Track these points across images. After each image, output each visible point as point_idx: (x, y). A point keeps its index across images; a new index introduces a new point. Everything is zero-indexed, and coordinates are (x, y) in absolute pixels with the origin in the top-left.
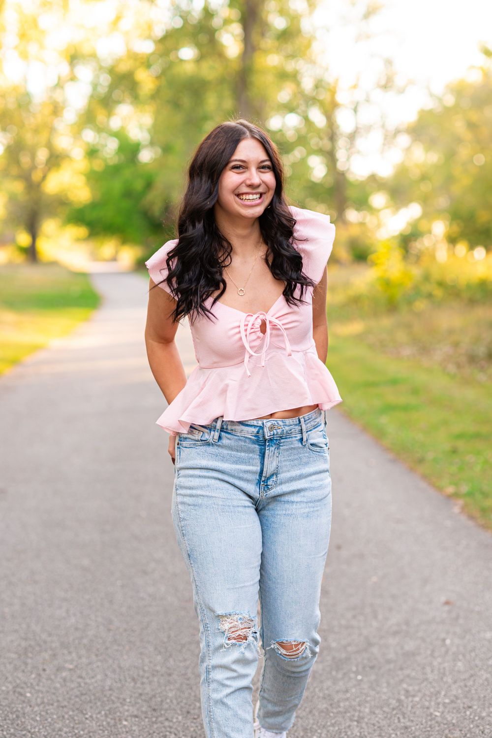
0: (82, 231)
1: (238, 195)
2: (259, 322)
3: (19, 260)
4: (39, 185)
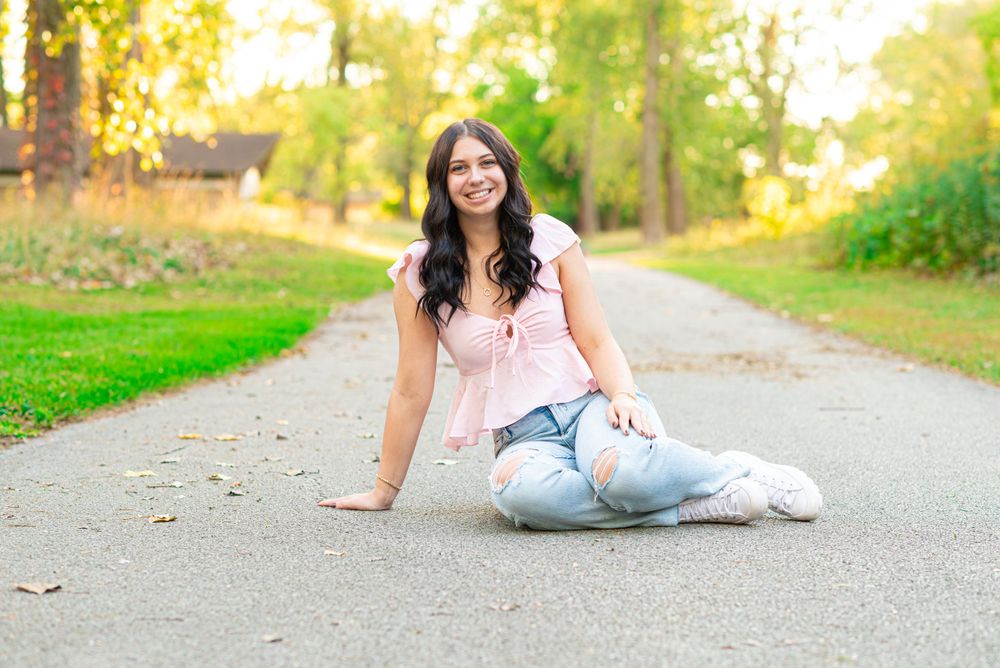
1: (467, 196)
2: (505, 328)
3: (387, 218)
4: (416, 129)
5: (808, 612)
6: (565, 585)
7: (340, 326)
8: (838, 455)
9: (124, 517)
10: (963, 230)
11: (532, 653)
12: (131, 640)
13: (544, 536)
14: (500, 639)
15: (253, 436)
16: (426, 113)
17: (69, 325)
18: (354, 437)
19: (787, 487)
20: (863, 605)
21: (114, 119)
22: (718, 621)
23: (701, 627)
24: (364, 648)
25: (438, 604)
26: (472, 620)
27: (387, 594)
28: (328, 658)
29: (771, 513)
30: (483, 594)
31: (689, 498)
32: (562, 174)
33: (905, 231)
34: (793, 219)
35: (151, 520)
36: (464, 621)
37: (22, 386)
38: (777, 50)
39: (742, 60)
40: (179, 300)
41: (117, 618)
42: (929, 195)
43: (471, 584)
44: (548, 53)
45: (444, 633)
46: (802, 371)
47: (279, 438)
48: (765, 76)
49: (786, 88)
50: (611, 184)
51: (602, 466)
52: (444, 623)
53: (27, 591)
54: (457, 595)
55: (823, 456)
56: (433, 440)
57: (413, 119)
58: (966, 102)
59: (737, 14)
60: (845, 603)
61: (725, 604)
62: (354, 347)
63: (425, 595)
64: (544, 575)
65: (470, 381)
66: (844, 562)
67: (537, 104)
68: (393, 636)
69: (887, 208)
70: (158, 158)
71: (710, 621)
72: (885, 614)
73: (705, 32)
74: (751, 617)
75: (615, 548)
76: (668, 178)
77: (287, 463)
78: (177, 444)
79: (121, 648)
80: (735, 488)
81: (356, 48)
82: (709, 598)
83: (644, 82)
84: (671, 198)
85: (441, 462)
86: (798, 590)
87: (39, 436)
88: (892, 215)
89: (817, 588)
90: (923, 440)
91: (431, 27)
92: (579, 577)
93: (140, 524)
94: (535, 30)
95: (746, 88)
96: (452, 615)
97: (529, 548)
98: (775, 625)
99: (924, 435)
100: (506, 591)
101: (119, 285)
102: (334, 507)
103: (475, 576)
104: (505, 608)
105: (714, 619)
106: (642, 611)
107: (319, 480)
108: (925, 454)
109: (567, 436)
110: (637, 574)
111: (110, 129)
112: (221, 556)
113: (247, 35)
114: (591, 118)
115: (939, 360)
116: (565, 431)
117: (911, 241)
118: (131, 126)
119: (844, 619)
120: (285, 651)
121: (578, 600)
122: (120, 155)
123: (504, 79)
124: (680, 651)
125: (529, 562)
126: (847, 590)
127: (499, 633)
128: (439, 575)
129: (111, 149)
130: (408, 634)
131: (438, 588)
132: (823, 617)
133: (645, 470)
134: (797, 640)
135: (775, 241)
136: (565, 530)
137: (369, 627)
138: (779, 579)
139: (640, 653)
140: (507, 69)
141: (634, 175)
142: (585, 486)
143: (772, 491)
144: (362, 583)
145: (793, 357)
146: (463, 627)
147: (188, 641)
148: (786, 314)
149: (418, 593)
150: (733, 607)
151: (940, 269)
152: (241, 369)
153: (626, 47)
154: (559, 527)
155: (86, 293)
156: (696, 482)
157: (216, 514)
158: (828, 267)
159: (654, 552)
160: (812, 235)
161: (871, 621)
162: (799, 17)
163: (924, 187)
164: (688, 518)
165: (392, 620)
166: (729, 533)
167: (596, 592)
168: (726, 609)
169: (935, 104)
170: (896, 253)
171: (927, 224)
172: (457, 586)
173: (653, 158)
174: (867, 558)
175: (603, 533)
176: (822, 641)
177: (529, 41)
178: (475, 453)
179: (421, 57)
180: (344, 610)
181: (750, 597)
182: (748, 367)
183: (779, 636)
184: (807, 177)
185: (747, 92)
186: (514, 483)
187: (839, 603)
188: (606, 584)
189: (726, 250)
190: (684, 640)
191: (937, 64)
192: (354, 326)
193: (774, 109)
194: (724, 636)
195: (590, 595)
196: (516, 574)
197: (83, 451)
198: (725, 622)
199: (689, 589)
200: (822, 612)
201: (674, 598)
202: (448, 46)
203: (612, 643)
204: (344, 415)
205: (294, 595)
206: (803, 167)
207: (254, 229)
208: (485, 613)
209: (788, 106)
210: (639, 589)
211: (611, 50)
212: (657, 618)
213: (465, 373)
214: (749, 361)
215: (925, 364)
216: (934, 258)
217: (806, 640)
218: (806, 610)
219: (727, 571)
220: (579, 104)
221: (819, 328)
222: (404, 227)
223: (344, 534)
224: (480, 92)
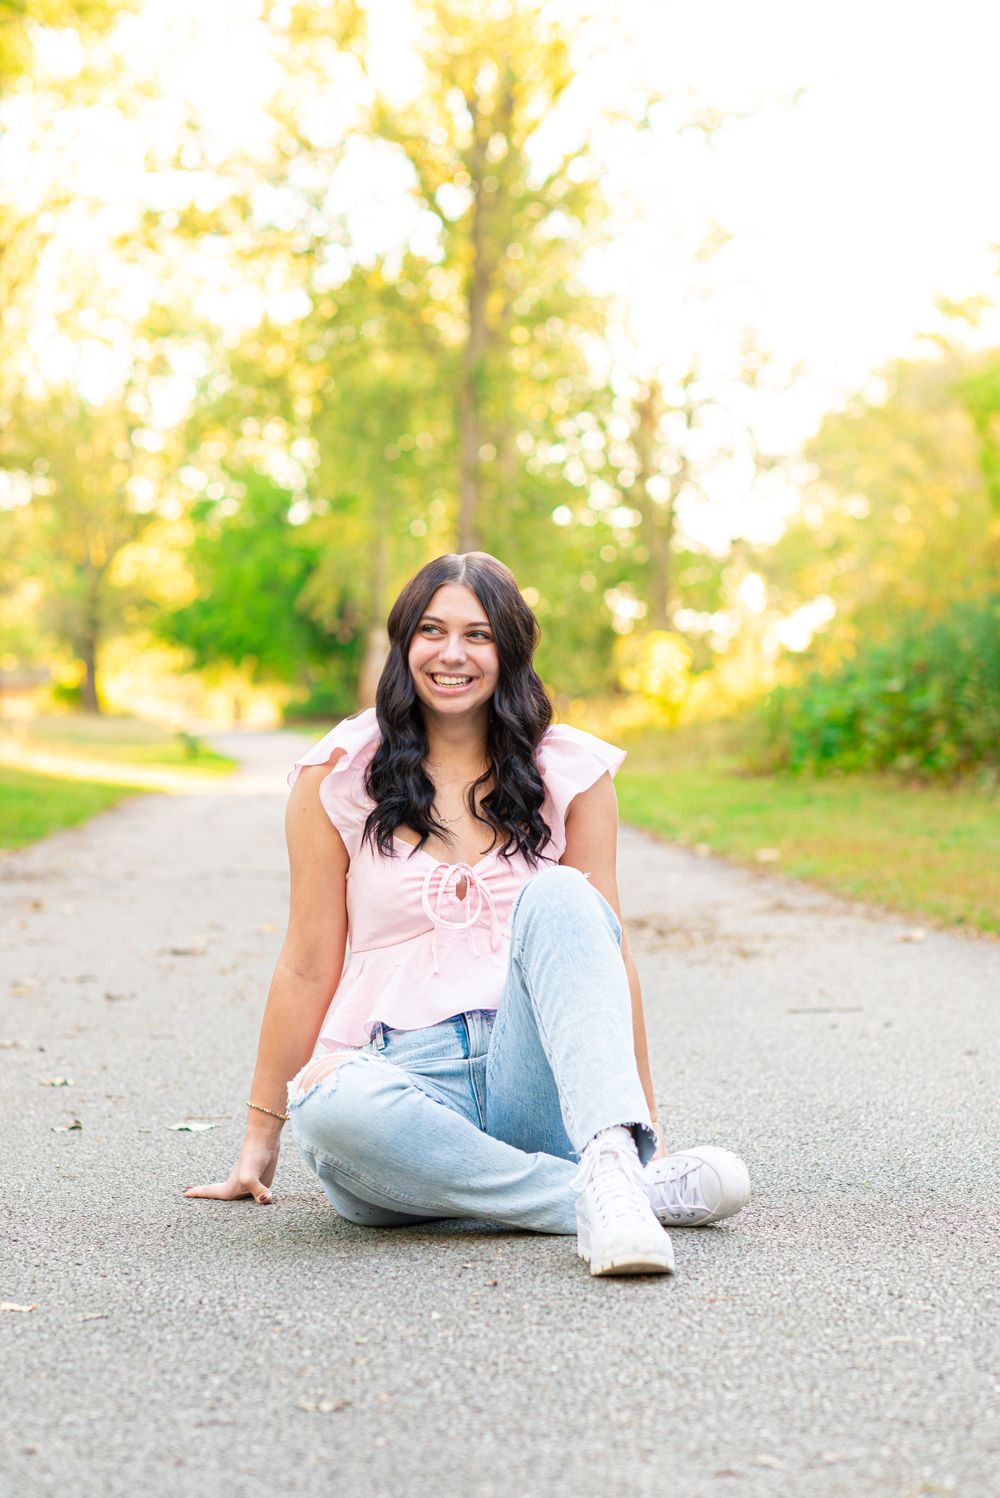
0: (180, 656)
1: (432, 676)
2: (457, 879)
3: (61, 710)
4: (102, 571)
5: (851, 1396)
6: (424, 1358)
8: (837, 1092)
10: (973, 710)
14: (323, 1471)
16: (113, 549)
18: (34, 1084)
20: (940, 1377)
22: (700, 1419)
23: (671, 1432)
25: (207, 1404)
26: (271, 1434)
27: (116, 1386)
30: (284, 1380)
32: (333, 636)
33: (881, 713)
34: (697, 698)
36: (257, 1435)
38: (657, 435)
39: (605, 451)
42: (918, 656)
43: (261, 1360)
44: (306, 448)
45: (224, 1462)
46: (748, 946)
48: (642, 477)
49: (674, 495)
52: (222, 1442)
54: (238, 1384)
55: (813, 1096)
56: (167, 1086)
57: (97, 554)
58: (950, 510)
59: (596, 381)
60: (910, 1374)
61: (705, 1386)
62: (23, 925)
63: (183, 1387)
64: (385, 1338)
66: (891, 1294)
67: (292, 528)
68: (134, 1470)
69: (851, 678)
71: (686, 1421)
72: (983, 1394)
73: (550, 412)
74: (755, 1409)
75: (499, 1280)
80: (693, 1164)
81: (5, 446)
82: (676, 1374)
83: (456, 490)
85: (184, 1126)
86: (825, 1352)
88: (861, 689)
89: (856, 1346)
90: (969, 1061)
91: (124, 412)
92: (445, 1338)
94: (286, 412)
95: (614, 496)
96: (233, 1424)
97: (353, 1286)
98: (798, 1424)
99: (969, 1053)
100: (323, 1371)
103: (266, 1345)
104: (326, 1406)
105: (692, 1415)
106: (564, 1405)
108: (978, 1086)
110: (545, 1329)
114: (375, 548)
115: (961, 921)
117: (892, 729)
119: (915, 1407)
121: (451, 1386)
123: (238, 490)
124: (645, 1484)
125: (355, 1313)
126: (907, 1349)
127: (320, 1458)
128: (203, 1345)
130: (160, 1467)
131: (203, 1370)
132: (878, 1405)
134: (844, 1452)
135: (671, 733)
137: (91, 1454)
138: (787, 1330)
140: (242, 473)
144: (69, 1366)
145: (729, 922)
146: (256, 1449)
148: (703, 849)
149: (170, 1382)
150: (720, 1389)
151: (940, 773)
153: (427, 434)
158: (761, 772)
160: (726, 721)
161: (963, 1408)
162: (690, 386)
163: (910, 643)
165: (130, 1439)
167: (479, 1369)
168: (709, 1395)
169: (902, 515)
170: (869, 748)
171: (917, 701)
172: (238, 1365)
174: (928, 1285)
176: (885, 1452)
177: (275, 429)
179: (110, 458)
180: (43, 1421)
181: (745, 1370)
182: (659, 942)
183: (810, 1446)
184: (711, 632)
185: (615, 502)
186: (324, 1089)
187: (898, 1374)
188: (494, 1352)
190: (646, 1461)
191: (905, 454)
192: (20, 889)
193: (657, 526)
194: (715, 1450)
195: (469, 1376)
196: (337, 1338)
198: (712, 1421)
199: (639, 1358)
200: (874, 1395)
201: (616, 1375)
202: (150, 441)
203: (523, 1473)
204: (15, 1046)
206: (704, 614)
208: (291, 1418)
209: (679, 522)
210: (553, 1359)
211: (403, 443)
212: (592, 1416)
215: (940, 928)
216: (929, 755)
217: (858, 1452)
218: (845, 1391)
219: (697, 1318)
220: (356, 528)
221: (760, 871)
222: (88, 725)
223: (31, 1269)
224: (201, 511)
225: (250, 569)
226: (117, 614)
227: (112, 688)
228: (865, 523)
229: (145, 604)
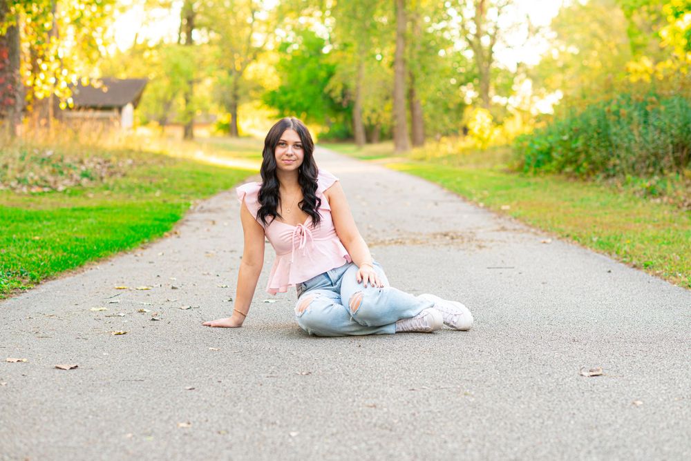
1: (283, 160)
2: (299, 230)
3: (220, 134)
4: (240, 73)
5: (455, 374)
6: (334, 363)
7: (197, 215)
9: (97, 332)
10: (595, 149)
11: (317, 393)
12: (121, 389)
13: (324, 340)
14: (301, 387)
15: (157, 287)
16: (245, 64)
17: (30, 218)
18: (216, 287)
19: (454, 313)
20: (483, 371)
21: (41, 76)
22: (409, 379)
23: (400, 381)
24: (235, 392)
25: (270, 372)
26: (287, 380)
27: (244, 368)
28: (218, 396)
29: (445, 327)
30: (292, 368)
31: (401, 319)
32: (340, 104)
33: (560, 149)
34: (496, 136)
35: (113, 334)
36: (283, 379)
37: (15, 258)
40: (94, 199)
41: (110, 380)
42: (575, 126)
43: (286, 363)
44: (330, 21)
45: (274, 384)
46: (483, 244)
47: (173, 288)
48: (477, 36)
49: (492, 44)
50: (374, 111)
51: (354, 301)
52: (273, 381)
53: (60, 368)
54: (279, 368)
57: (238, 67)
58: (615, 53)
60: (475, 370)
61: (414, 371)
62: (208, 230)
63: (263, 368)
64: (324, 358)
65: (281, 259)
66: (479, 351)
67: (323, 55)
68: (249, 386)
70: (70, 101)
71: (406, 379)
72: (493, 375)
73: (436, 8)
74: (426, 377)
75: (361, 345)
76: (412, 107)
77: (180, 302)
78: (115, 292)
79: (117, 393)
80: (426, 313)
81: (198, 19)
82: (407, 368)
83: (395, 42)
84: (413, 120)
85: (267, 301)
86: (453, 364)
87: (34, 288)
88: (552, 139)
90: (542, 285)
91: (250, 4)
92: (341, 360)
93: (108, 335)
94: (321, 6)
95: (466, 44)
96: (277, 377)
97: (316, 345)
98: (437, 380)
99: (543, 283)
100: (304, 366)
101: (55, 190)
102: (210, 326)
103: (288, 359)
104: (304, 373)
106: (372, 374)
107: (200, 312)
108: (541, 294)
109: (336, 286)
110: (372, 357)
111: (38, 82)
112: (155, 351)
113: (123, 9)
114: (359, 67)
115: (568, 236)
116: (335, 284)
117: (564, 155)
118: (53, 80)
119: (472, 377)
120: (197, 393)
121: (340, 370)
122: (46, 99)
123: (300, 39)
124: (389, 392)
125: (316, 353)
126: (477, 364)
127: (301, 385)
128: (270, 359)
129: (40, 96)
130: (256, 386)
131: (269, 365)
132: (462, 376)
133: (377, 303)
134: (447, 386)
135: (482, 151)
136: (335, 337)
137: (237, 383)
138: (444, 359)
139: (369, 393)
140: (302, 32)
141: (389, 106)
142: (345, 313)
143: (446, 315)
144: (230, 363)
145: (480, 235)
146: (283, 382)
147: (149, 390)
148: (481, 204)
149: (260, 367)
150: (418, 372)
151: (581, 175)
152: (141, 245)
154: (332, 334)
155: (33, 194)
156: (404, 310)
157: (147, 330)
158: (513, 171)
159: (381, 347)
161: (485, 378)
163: (573, 120)
164: (401, 330)
165: (248, 379)
166: (422, 337)
167: (350, 366)
168: (414, 373)
169: (594, 54)
170: (554, 163)
171: (573, 146)
172: (279, 364)
173: (402, 93)
175: (355, 338)
176: (459, 386)
177: (317, 13)
178: (286, 296)
179: (244, 24)
180: (223, 375)
181: (427, 368)
182: (451, 241)
183: (438, 385)
184: (508, 104)
185: (466, 47)
186: (308, 312)
187: (472, 370)
188: (355, 362)
189: (449, 157)
190: (391, 387)
192: (206, 215)
193: (484, 57)
194: (411, 385)
195: (347, 368)
196: (309, 358)
197: (63, 296)
198: (413, 379)
199: (397, 364)
200: (462, 374)
201: (389, 368)
202: (261, 16)
203: (356, 389)
204: (208, 274)
205: (197, 369)
206: (505, 98)
207: (135, 147)
208: (294, 376)
209: (494, 56)
210: (372, 364)
211: (372, 20)
212: (379, 377)
213: (278, 254)
214: (451, 237)
215: (559, 238)
216: (578, 167)
217: (451, 386)
220: (350, 56)
221: (501, 214)
222: (233, 141)
223: (218, 340)
224: (283, 47)
225: (304, 74)
226: (246, 93)
227: (243, 125)
228: (577, 57)
229: (258, 88)
